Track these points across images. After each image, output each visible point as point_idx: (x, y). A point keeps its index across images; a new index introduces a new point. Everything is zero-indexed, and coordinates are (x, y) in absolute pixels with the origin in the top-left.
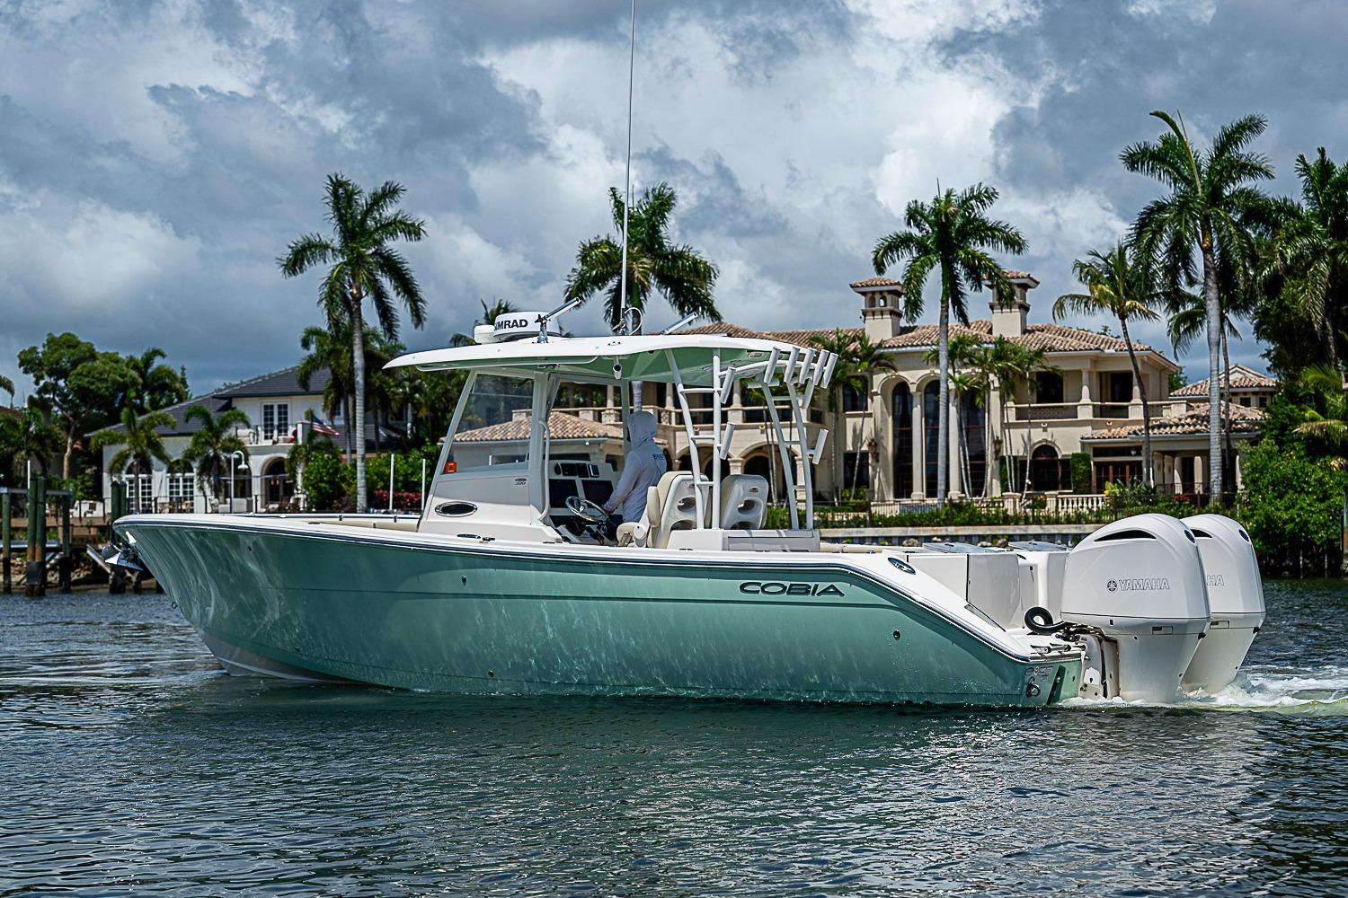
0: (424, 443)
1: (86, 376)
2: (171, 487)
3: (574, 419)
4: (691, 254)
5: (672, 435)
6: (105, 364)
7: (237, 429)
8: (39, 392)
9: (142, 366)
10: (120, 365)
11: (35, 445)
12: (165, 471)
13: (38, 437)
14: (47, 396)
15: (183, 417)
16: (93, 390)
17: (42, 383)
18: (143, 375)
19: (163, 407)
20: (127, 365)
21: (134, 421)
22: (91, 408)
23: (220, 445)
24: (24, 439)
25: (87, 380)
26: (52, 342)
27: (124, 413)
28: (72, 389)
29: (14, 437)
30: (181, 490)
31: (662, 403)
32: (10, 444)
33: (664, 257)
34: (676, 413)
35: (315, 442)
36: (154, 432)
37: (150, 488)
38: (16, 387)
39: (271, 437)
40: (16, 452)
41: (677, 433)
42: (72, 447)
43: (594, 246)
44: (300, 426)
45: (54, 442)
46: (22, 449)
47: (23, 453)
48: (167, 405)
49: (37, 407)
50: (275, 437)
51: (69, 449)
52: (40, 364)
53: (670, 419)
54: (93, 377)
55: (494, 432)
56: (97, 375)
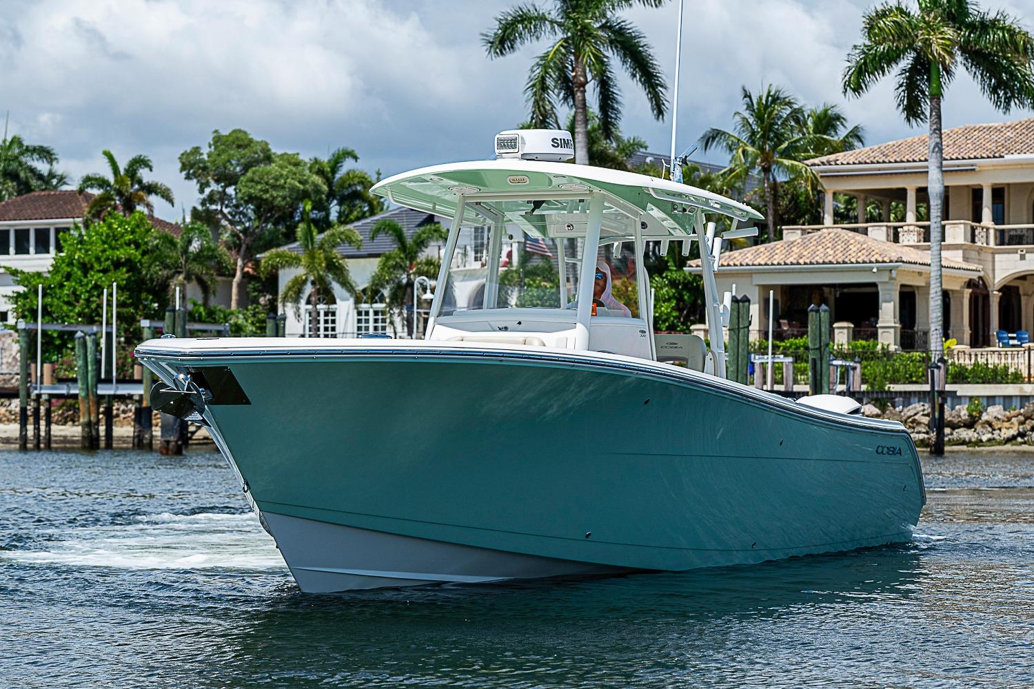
0: (667, 268)
1: (258, 183)
2: (359, 321)
3: (860, 237)
4: (1007, 23)
5: (989, 257)
6: (281, 167)
7: (439, 249)
8: (203, 203)
9: (327, 172)
10: (300, 168)
11: (196, 268)
12: (352, 300)
13: (199, 257)
14: (213, 207)
15: (370, 235)
16: (266, 200)
17: (207, 191)
18: (329, 182)
19: (352, 222)
20: (310, 169)
21: (312, 239)
22: (266, 221)
23: (414, 269)
24: (182, 260)
25: (259, 187)
26: (218, 140)
27: (301, 229)
28: (242, 198)
29: (170, 258)
30: (371, 325)
31: (977, 218)
32: (166, 267)
33: (972, 27)
34: (996, 230)
35: (530, 265)
36: (336, 252)
37: (333, 322)
38: (175, 195)
39: (481, 257)
40: (172, 276)
41: (996, 256)
42: (243, 269)
43: (884, 14)
44: (515, 246)
45: (219, 263)
46: (180, 273)
47: (181, 277)
48: (358, 219)
49: (201, 221)
50: (483, 259)
51: (238, 274)
52: (205, 168)
53: (987, 237)
54: (267, 183)
55: (758, 254)
56: (271, 181)
